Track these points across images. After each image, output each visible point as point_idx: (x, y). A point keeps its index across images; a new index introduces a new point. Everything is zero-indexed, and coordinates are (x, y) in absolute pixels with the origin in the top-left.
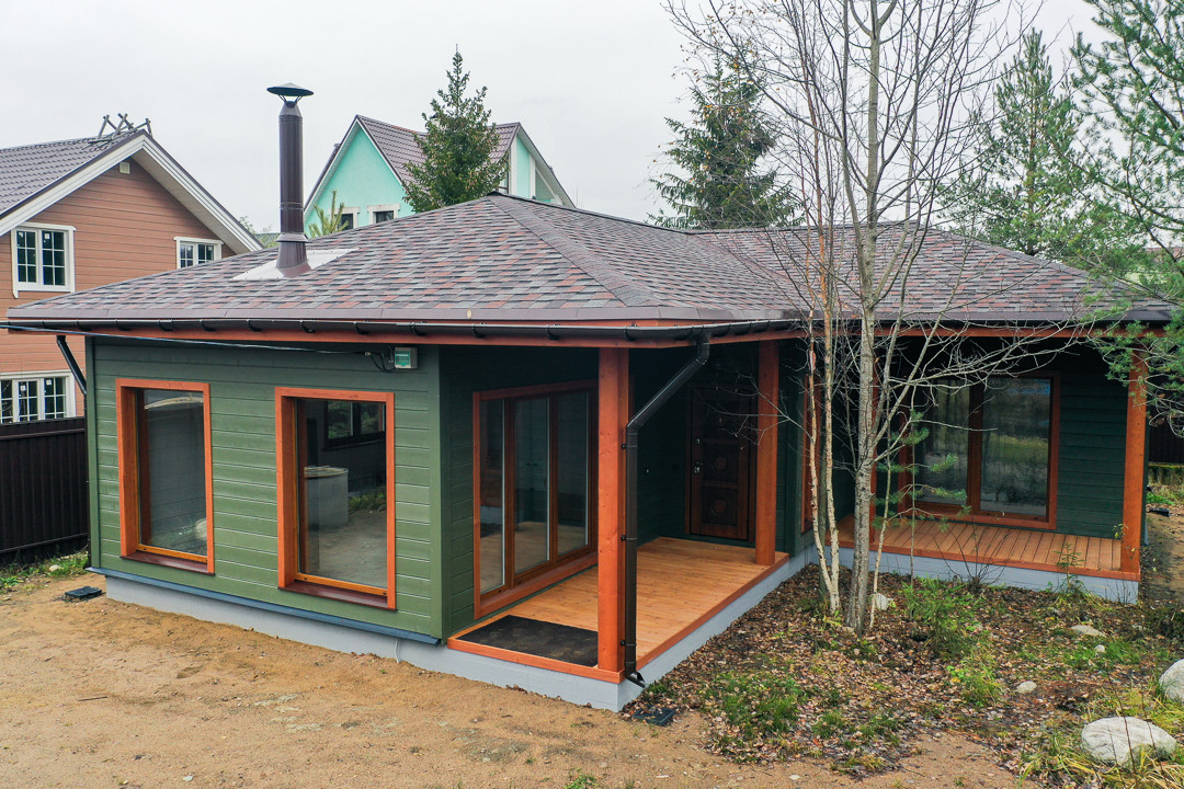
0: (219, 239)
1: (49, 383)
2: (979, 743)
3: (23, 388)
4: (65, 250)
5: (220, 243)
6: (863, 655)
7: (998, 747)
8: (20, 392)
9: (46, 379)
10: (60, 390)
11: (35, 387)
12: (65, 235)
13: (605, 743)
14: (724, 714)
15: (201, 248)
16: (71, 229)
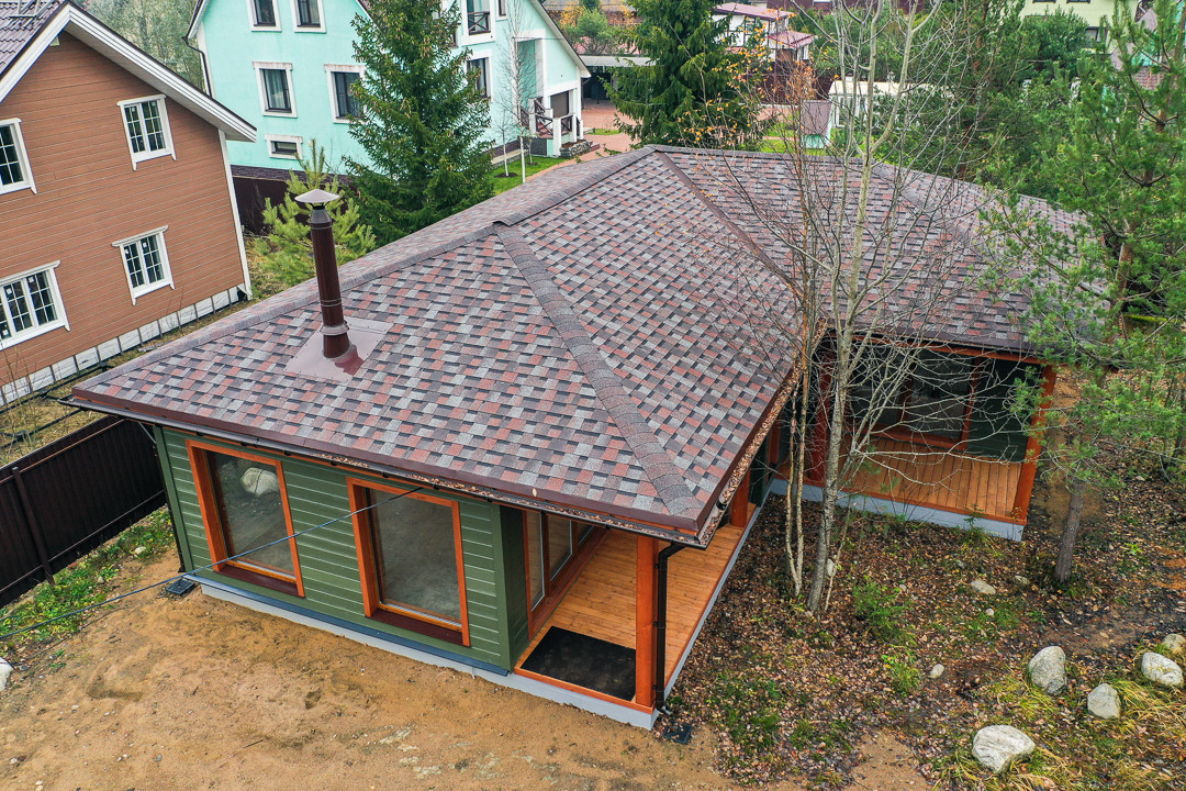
0: (160, 93)
1: (31, 280)
2: (903, 742)
3: (9, 291)
4: (15, 144)
5: (162, 97)
6: (821, 645)
7: (917, 748)
8: (7, 296)
9: (27, 278)
10: (43, 285)
11: (20, 288)
12: (11, 128)
13: (648, 771)
14: (727, 729)
15: (144, 105)
16: (16, 121)
